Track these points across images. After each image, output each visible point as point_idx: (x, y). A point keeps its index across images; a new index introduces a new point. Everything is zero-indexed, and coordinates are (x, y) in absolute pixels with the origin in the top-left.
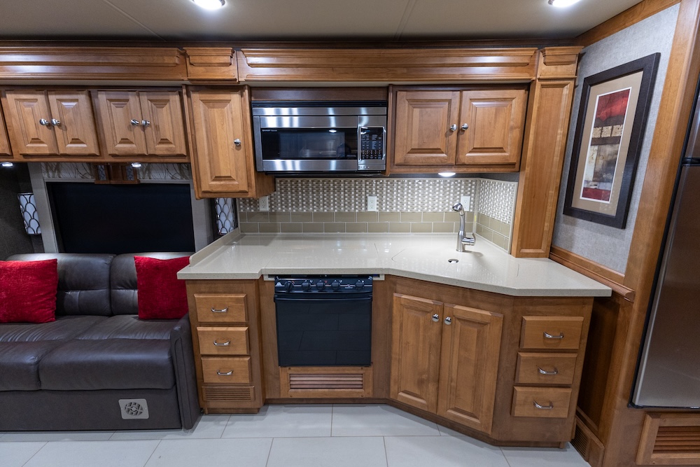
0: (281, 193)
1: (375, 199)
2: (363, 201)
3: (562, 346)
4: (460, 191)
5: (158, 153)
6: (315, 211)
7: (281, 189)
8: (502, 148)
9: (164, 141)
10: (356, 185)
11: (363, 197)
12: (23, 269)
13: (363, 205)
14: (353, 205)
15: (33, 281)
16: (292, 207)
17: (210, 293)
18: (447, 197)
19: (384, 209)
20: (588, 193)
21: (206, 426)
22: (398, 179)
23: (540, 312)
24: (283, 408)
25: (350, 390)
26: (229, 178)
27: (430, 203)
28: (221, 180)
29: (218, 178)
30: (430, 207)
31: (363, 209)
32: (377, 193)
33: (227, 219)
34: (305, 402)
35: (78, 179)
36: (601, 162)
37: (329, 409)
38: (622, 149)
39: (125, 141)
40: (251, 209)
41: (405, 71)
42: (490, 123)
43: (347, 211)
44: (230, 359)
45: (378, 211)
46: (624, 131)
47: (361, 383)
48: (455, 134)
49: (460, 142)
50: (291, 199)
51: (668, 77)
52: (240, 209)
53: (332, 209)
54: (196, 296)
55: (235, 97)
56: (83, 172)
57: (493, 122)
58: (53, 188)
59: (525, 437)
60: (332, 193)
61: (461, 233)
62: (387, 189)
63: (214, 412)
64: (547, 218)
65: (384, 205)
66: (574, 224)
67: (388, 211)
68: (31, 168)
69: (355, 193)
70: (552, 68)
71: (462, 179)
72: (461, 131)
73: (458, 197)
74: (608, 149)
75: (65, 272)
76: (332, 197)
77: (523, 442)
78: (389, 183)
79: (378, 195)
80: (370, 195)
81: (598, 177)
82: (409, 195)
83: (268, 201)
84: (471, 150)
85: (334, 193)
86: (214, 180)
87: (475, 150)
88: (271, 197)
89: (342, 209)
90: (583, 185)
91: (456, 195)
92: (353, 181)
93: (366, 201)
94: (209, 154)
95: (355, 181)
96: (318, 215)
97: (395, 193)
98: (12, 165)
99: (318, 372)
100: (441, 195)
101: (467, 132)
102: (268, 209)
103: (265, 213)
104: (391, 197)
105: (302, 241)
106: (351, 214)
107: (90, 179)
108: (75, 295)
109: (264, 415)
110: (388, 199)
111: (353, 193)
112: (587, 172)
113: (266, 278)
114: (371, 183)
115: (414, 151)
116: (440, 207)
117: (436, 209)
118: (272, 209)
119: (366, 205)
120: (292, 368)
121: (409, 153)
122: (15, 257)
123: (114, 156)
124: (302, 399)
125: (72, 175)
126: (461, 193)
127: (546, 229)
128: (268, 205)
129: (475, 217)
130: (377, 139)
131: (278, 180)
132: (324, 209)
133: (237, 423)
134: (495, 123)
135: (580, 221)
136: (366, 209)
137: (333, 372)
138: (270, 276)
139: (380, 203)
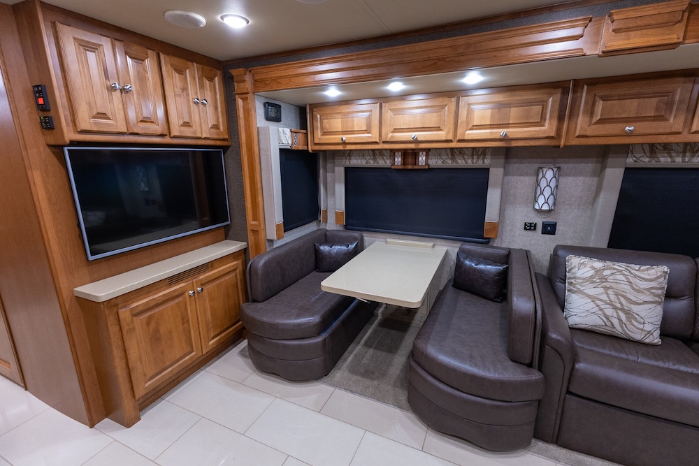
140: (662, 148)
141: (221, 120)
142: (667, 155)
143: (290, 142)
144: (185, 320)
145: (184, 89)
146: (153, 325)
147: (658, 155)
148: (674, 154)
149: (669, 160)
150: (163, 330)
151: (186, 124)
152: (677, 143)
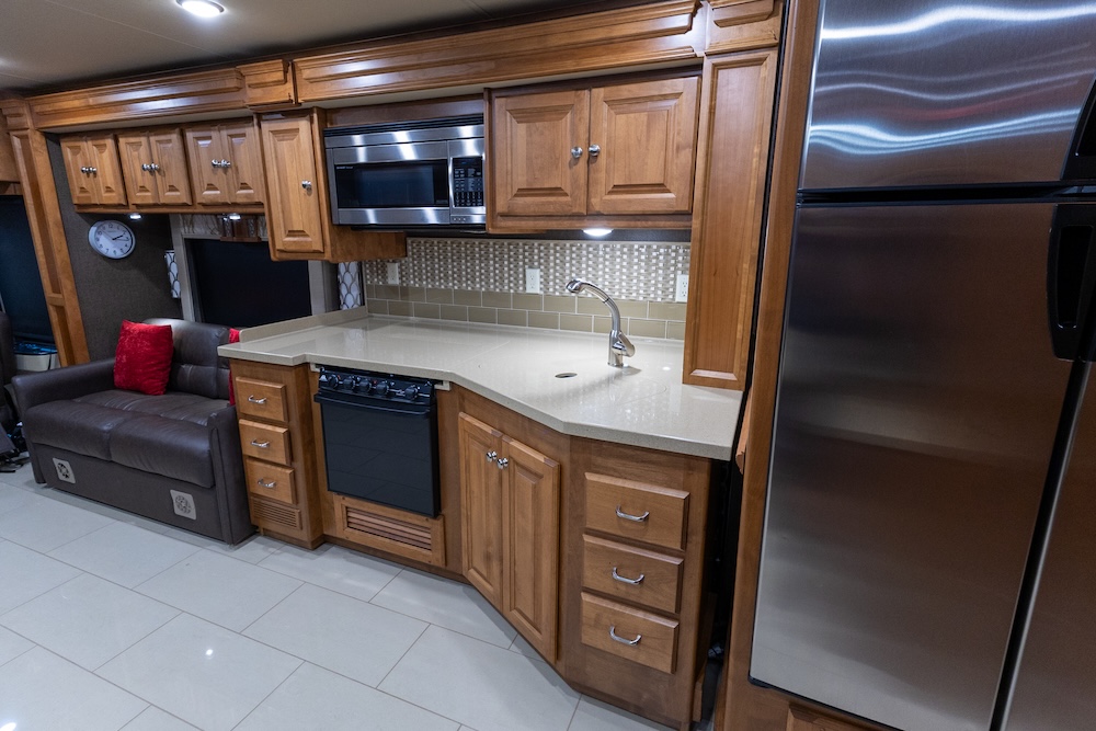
0: (414, 259)
1: (537, 273)
2: (521, 276)
3: (650, 538)
4: (675, 265)
5: (239, 200)
6: (456, 288)
7: (413, 254)
8: (662, 185)
9: (244, 186)
10: (510, 250)
11: (521, 270)
12: (143, 332)
13: (521, 282)
14: (506, 281)
15: (147, 346)
16: (426, 280)
17: (252, 377)
18: (653, 275)
19: (551, 290)
21: (254, 549)
22: (556, 242)
23: (615, 470)
24: (347, 553)
25: (415, 548)
26: (301, 233)
27: (624, 284)
28: (295, 236)
29: (292, 233)
30: (624, 291)
31: (521, 288)
32: (540, 264)
33: (349, 292)
34: (371, 552)
35: (208, 236)
37: (396, 570)
39: (211, 187)
40: (379, 280)
41: (492, 65)
42: (639, 141)
43: (498, 290)
44: (273, 468)
45: (542, 293)
47: (429, 542)
48: (582, 163)
49: (591, 175)
50: (426, 268)
52: (367, 280)
53: (478, 286)
54: (237, 379)
55: (303, 125)
56: (212, 227)
57: (644, 139)
58: (194, 246)
59: (608, 687)
60: (477, 262)
61: (614, 333)
62: (556, 258)
63: (269, 534)
64: (741, 316)
65: (551, 283)
67: (557, 294)
68: (171, 218)
69: (510, 263)
70: (732, 31)
71: (678, 244)
72: (593, 157)
73: (672, 276)
75: (181, 342)
76: (477, 268)
77: (602, 693)
78: (558, 248)
79: (542, 267)
80: (530, 267)
82: (590, 269)
83: (397, 270)
84: (610, 189)
85: (481, 262)
86: (288, 236)
87: (617, 189)
88: (401, 265)
89: (492, 287)
91: (669, 272)
92: (506, 244)
93: (525, 276)
94: (282, 202)
95: (509, 244)
96: (461, 294)
97: (568, 265)
98: (139, 217)
99: (375, 512)
100: (642, 271)
101: (602, 160)
102: (397, 282)
103: (394, 288)
104: (561, 271)
105: (427, 330)
106: (504, 297)
107: (217, 236)
108: (188, 369)
109: (319, 555)
110: (557, 274)
111: (506, 263)
113: (313, 368)
114: (517, 246)
115: (522, 192)
116: (641, 292)
117: (652, 296)
118: (403, 282)
119: (525, 282)
120: (347, 498)
121: (516, 195)
122: (149, 321)
123: (204, 205)
124: (369, 548)
125: (203, 231)
126: (676, 270)
127: (739, 336)
128: (398, 276)
130: (475, 175)
131: (409, 241)
132: (441, 284)
133: (286, 554)
134: (648, 141)
136: (525, 288)
137: (393, 516)
138: (318, 365)
139: (546, 282)
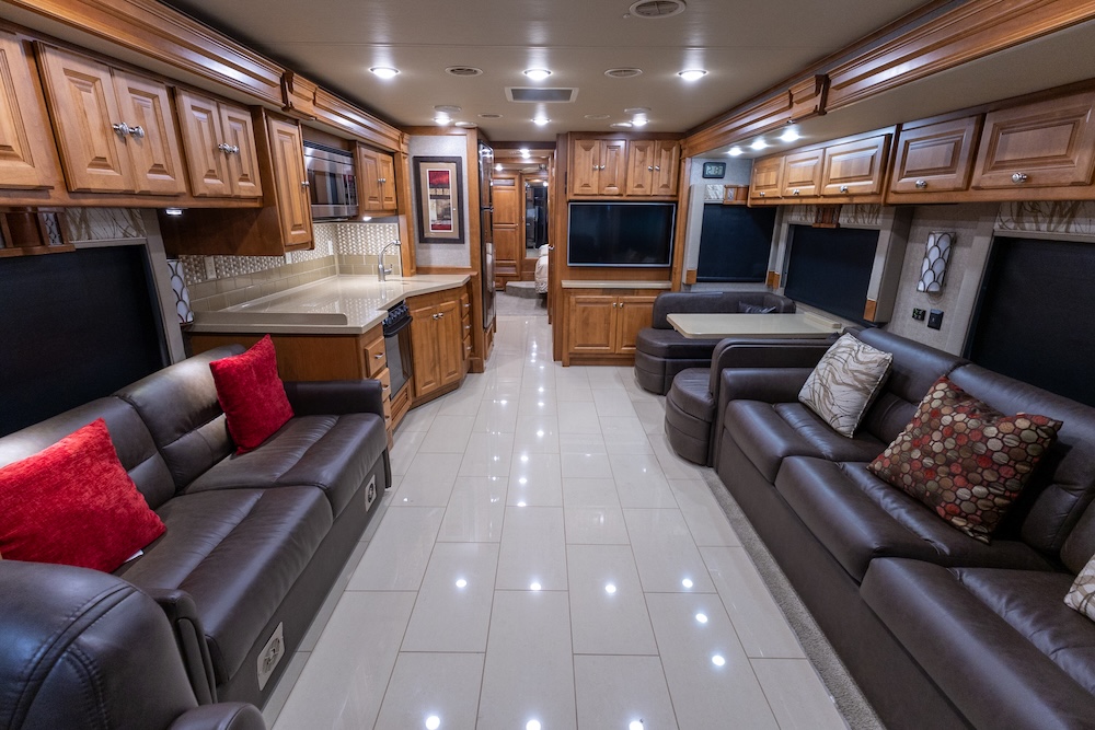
8: (392, 198)
9: (244, 178)
20: (434, 227)
26: (300, 226)
29: (295, 228)
36: (440, 209)
38: (453, 202)
39: (210, 173)
40: (198, 278)
46: (451, 191)
48: (380, 186)
51: (469, 170)
66: (429, 248)
74: (444, 202)
81: (440, 217)
86: (292, 230)
90: (431, 223)
94: (289, 198)
102: (215, 276)
112: (432, 214)
121: (369, 200)
129: (336, 260)
135: (433, 245)
140: (1030, 209)
141: (672, 180)
142: (1032, 219)
143: (721, 197)
144: (607, 322)
145: (643, 162)
146: (586, 314)
147: (1025, 219)
148: (1040, 219)
149: (1034, 226)
150: (591, 320)
151: (640, 186)
152: (1046, 201)
